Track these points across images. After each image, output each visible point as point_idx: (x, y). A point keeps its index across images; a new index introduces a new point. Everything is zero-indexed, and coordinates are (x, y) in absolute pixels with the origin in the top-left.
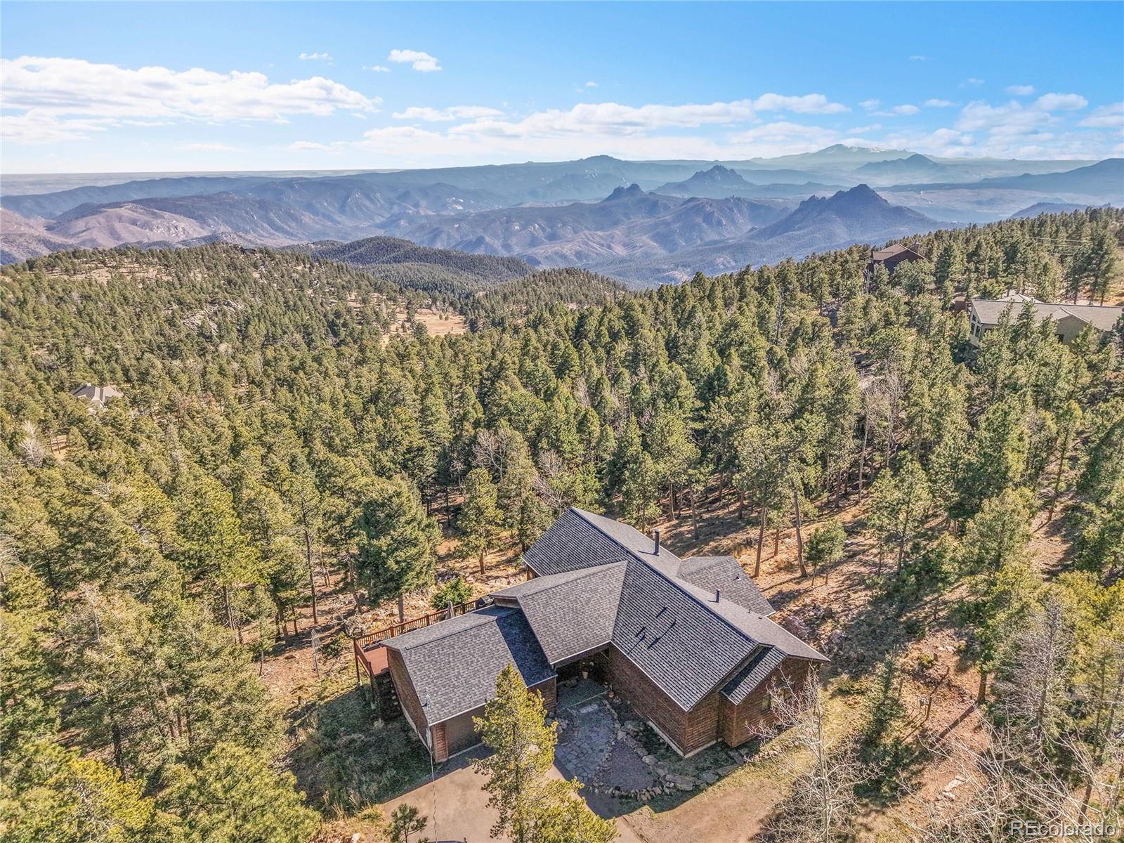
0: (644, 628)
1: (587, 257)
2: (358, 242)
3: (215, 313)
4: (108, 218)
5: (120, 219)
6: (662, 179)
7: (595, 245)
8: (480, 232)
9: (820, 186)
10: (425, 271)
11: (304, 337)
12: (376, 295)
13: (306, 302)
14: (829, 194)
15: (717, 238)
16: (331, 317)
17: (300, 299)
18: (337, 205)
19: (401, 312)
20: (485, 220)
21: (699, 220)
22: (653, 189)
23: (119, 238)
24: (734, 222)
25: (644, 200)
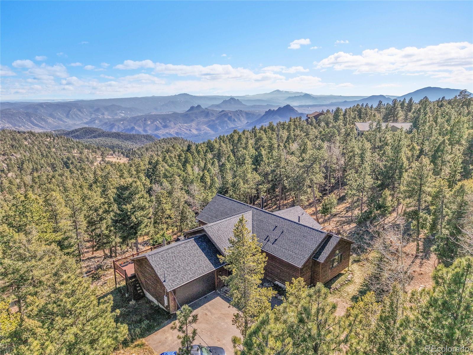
0: (268, 236)
1: (181, 134)
2: (76, 130)
3: (6, 160)
6: (210, 103)
7: (184, 130)
8: (133, 125)
9: (272, 106)
10: (109, 141)
11: (52, 169)
12: (87, 150)
13: (52, 154)
14: (276, 109)
15: (234, 126)
16: (65, 160)
17: (49, 153)
18: (65, 114)
19: (98, 157)
20: (135, 120)
21: (226, 119)
22: (206, 107)
24: (240, 120)
25: (203, 111)
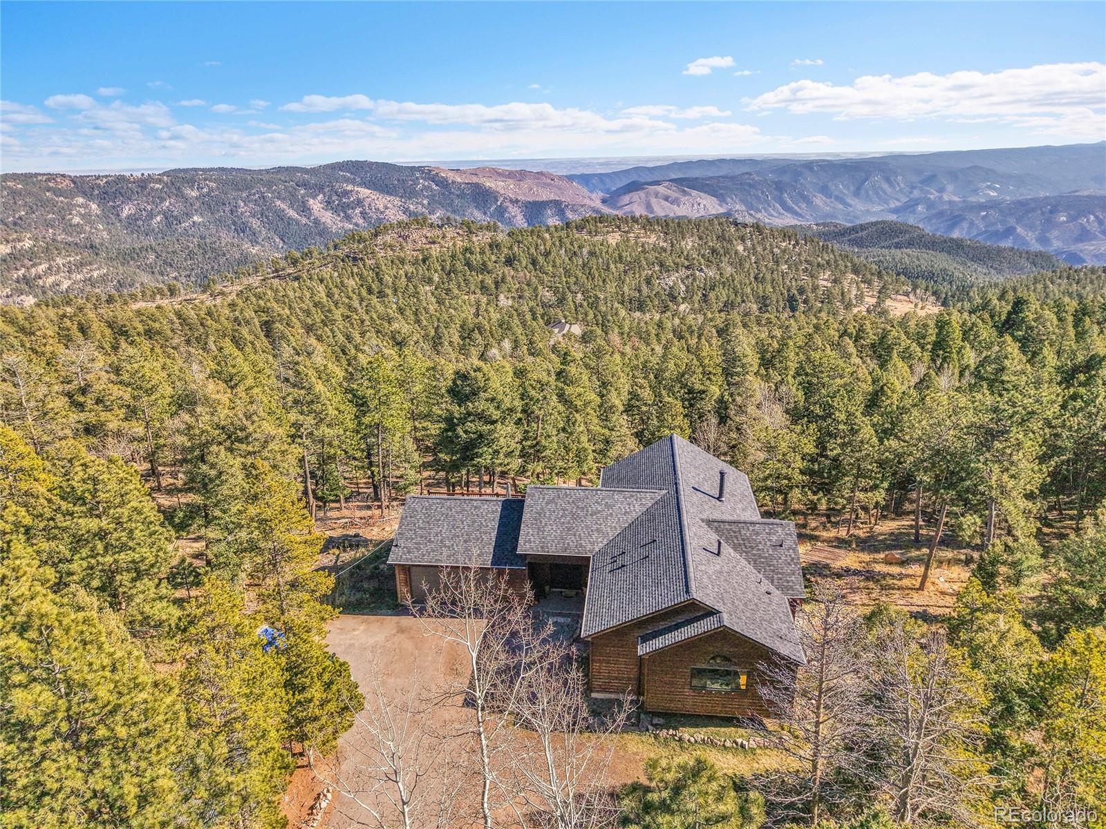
2: (861, 225)
3: (688, 277)
4: (648, 194)
5: (656, 195)
8: (1012, 221)
12: (852, 276)
13: (777, 276)
16: (794, 292)
17: (772, 273)
18: (852, 188)
19: (871, 296)
23: (652, 212)
